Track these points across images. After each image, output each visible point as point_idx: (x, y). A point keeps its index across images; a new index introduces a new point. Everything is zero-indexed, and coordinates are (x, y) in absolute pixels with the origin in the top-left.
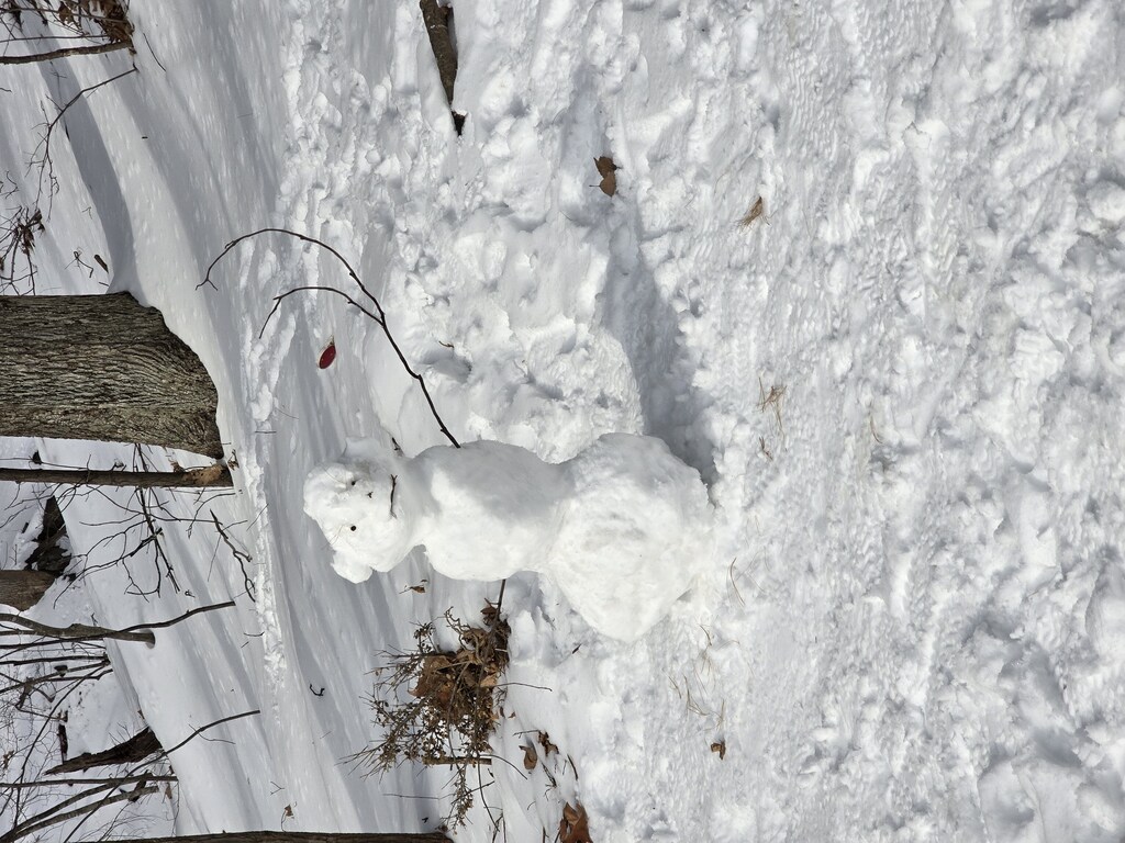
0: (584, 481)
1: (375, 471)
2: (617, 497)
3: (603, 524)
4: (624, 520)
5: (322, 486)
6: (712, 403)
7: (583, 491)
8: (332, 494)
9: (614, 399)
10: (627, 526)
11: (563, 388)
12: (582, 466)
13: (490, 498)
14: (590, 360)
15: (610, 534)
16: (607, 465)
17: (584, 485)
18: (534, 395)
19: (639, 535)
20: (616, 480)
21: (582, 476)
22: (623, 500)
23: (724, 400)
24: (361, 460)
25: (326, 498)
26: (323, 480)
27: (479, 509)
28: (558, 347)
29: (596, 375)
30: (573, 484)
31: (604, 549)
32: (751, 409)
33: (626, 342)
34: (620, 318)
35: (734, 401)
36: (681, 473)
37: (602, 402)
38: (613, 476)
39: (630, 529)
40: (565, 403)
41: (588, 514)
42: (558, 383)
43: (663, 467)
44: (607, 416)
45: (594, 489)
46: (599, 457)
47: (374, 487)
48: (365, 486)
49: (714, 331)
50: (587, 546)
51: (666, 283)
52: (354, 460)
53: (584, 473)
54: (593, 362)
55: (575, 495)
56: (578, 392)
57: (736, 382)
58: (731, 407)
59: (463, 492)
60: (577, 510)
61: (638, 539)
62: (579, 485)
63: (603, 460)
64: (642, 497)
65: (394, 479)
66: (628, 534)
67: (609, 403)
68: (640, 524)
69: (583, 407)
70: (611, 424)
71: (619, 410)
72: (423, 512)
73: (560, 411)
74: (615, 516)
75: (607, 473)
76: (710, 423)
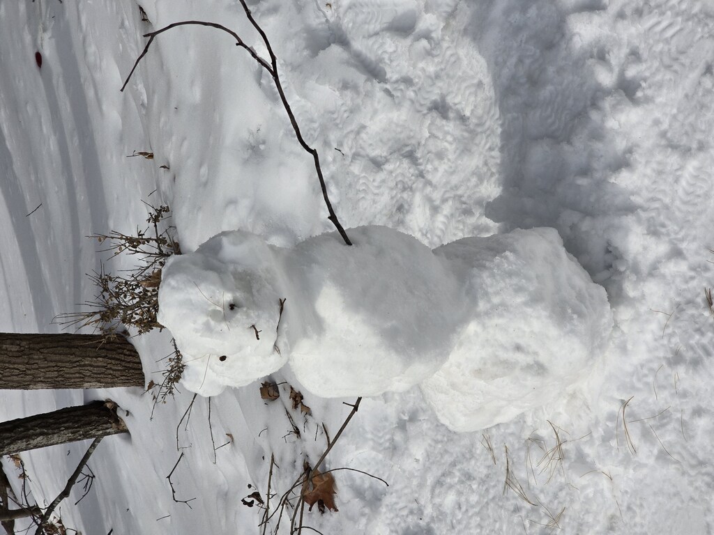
0: (489, 301)
1: (258, 291)
2: (527, 329)
3: (503, 355)
4: (528, 353)
5: (189, 304)
6: (630, 209)
7: (487, 313)
8: (203, 319)
9: (458, 112)
10: (530, 360)
11: (388, 70)
12: (488, 281)
13: (388, 325)
14: (433, 56)
15: (507, 366)
16: (519, 290)
17: (488, 306)
18: (348, 63)
19: (539, 369)
20: (529, 310)
21: (486, 294)
22: (532, 332)
23: (653, 214)
24: (240, 269)
25: (195, 322)
26: (192, 297)
27: (374, 340)
28: (387, 19)
29: (437, 76)
30: (474, 302)
31: (498, 380)
32: (694, 246)
33: (496, 65)
34: (493, 36)
35: (667, 222)
36: (591, 296)
37: (441, 108)
38: (526, 304)
39: (532, 363)
40: (388, 86)
41: (487, 340)
42: (381, 60)
43: (573, 287)
44: (446, 128)
45: (501, 316)
46: (510, 274)
47: (258, 316)
48: (248, 316)
49: (656, 130)
50: (479, 372)
51: (582, 32)
52: (231, 268)
53: (490, 290)
54: (436, 60)
55: (478, 316)
56: (407, 81)
57: (678, 203)
58: (663, 230)
59: (358, 318)
60: (476, 334)
61: (539, 374)
62: (482, 306)
63: (515, 280)
64: (553, 331)
65: (282, 303)
66: (528, 368)
67: (451, 115)
68: (543, 358)
69: (412, 102)
70: (449, 138)
71: (464, 127)
72: (305, 334)
73: (380, 95)
74: (518, 348)
75: (520, 299)
76: (626, 235)
